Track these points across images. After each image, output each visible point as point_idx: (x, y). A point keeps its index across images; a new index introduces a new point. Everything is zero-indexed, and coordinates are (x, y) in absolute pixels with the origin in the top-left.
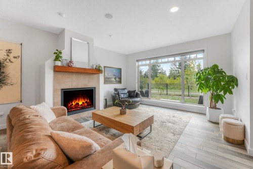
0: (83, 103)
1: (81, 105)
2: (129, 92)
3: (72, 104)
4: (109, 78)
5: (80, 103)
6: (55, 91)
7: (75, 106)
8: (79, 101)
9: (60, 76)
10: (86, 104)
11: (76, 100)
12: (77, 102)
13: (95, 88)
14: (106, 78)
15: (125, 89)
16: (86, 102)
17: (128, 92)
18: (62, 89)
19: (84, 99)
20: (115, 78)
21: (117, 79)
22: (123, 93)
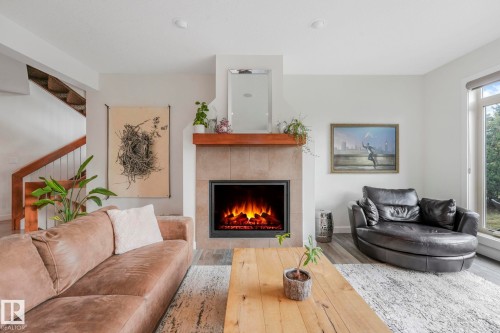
0: (256, 216)
1: (252, 220)
2: (423, 204)
3: (232, 215)
4: (347, 156)
5: (250, 215)
6: (198, 183)
7: (237, 219)
8: (246, 209)
9: (208, 153)
10: (264, 220)
11: (240, 206)
12: (242, 211)
13: (288, 182)
14: (338, 156)
15: (411, 190)
16: (264, 215)
17: (418, 204)
18: (211, 182)
19: (259, 206)
20: (372, 157)
21: (380, 159)
22: (395, 206)
